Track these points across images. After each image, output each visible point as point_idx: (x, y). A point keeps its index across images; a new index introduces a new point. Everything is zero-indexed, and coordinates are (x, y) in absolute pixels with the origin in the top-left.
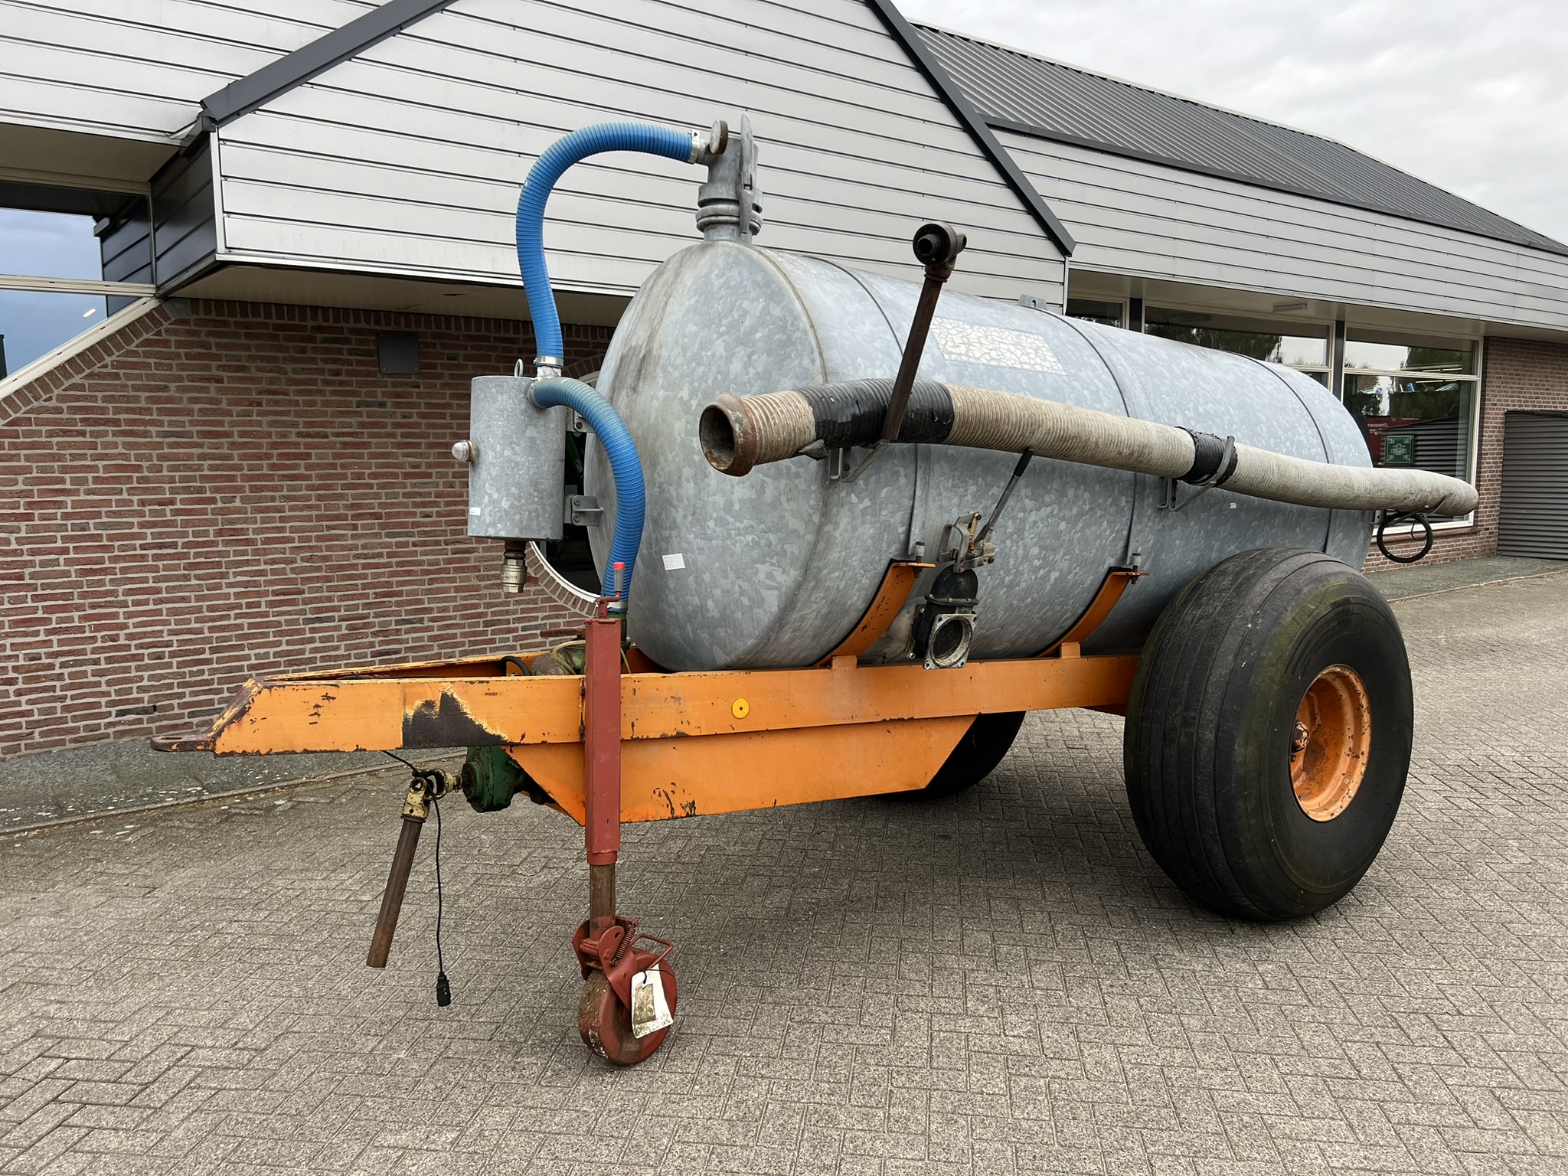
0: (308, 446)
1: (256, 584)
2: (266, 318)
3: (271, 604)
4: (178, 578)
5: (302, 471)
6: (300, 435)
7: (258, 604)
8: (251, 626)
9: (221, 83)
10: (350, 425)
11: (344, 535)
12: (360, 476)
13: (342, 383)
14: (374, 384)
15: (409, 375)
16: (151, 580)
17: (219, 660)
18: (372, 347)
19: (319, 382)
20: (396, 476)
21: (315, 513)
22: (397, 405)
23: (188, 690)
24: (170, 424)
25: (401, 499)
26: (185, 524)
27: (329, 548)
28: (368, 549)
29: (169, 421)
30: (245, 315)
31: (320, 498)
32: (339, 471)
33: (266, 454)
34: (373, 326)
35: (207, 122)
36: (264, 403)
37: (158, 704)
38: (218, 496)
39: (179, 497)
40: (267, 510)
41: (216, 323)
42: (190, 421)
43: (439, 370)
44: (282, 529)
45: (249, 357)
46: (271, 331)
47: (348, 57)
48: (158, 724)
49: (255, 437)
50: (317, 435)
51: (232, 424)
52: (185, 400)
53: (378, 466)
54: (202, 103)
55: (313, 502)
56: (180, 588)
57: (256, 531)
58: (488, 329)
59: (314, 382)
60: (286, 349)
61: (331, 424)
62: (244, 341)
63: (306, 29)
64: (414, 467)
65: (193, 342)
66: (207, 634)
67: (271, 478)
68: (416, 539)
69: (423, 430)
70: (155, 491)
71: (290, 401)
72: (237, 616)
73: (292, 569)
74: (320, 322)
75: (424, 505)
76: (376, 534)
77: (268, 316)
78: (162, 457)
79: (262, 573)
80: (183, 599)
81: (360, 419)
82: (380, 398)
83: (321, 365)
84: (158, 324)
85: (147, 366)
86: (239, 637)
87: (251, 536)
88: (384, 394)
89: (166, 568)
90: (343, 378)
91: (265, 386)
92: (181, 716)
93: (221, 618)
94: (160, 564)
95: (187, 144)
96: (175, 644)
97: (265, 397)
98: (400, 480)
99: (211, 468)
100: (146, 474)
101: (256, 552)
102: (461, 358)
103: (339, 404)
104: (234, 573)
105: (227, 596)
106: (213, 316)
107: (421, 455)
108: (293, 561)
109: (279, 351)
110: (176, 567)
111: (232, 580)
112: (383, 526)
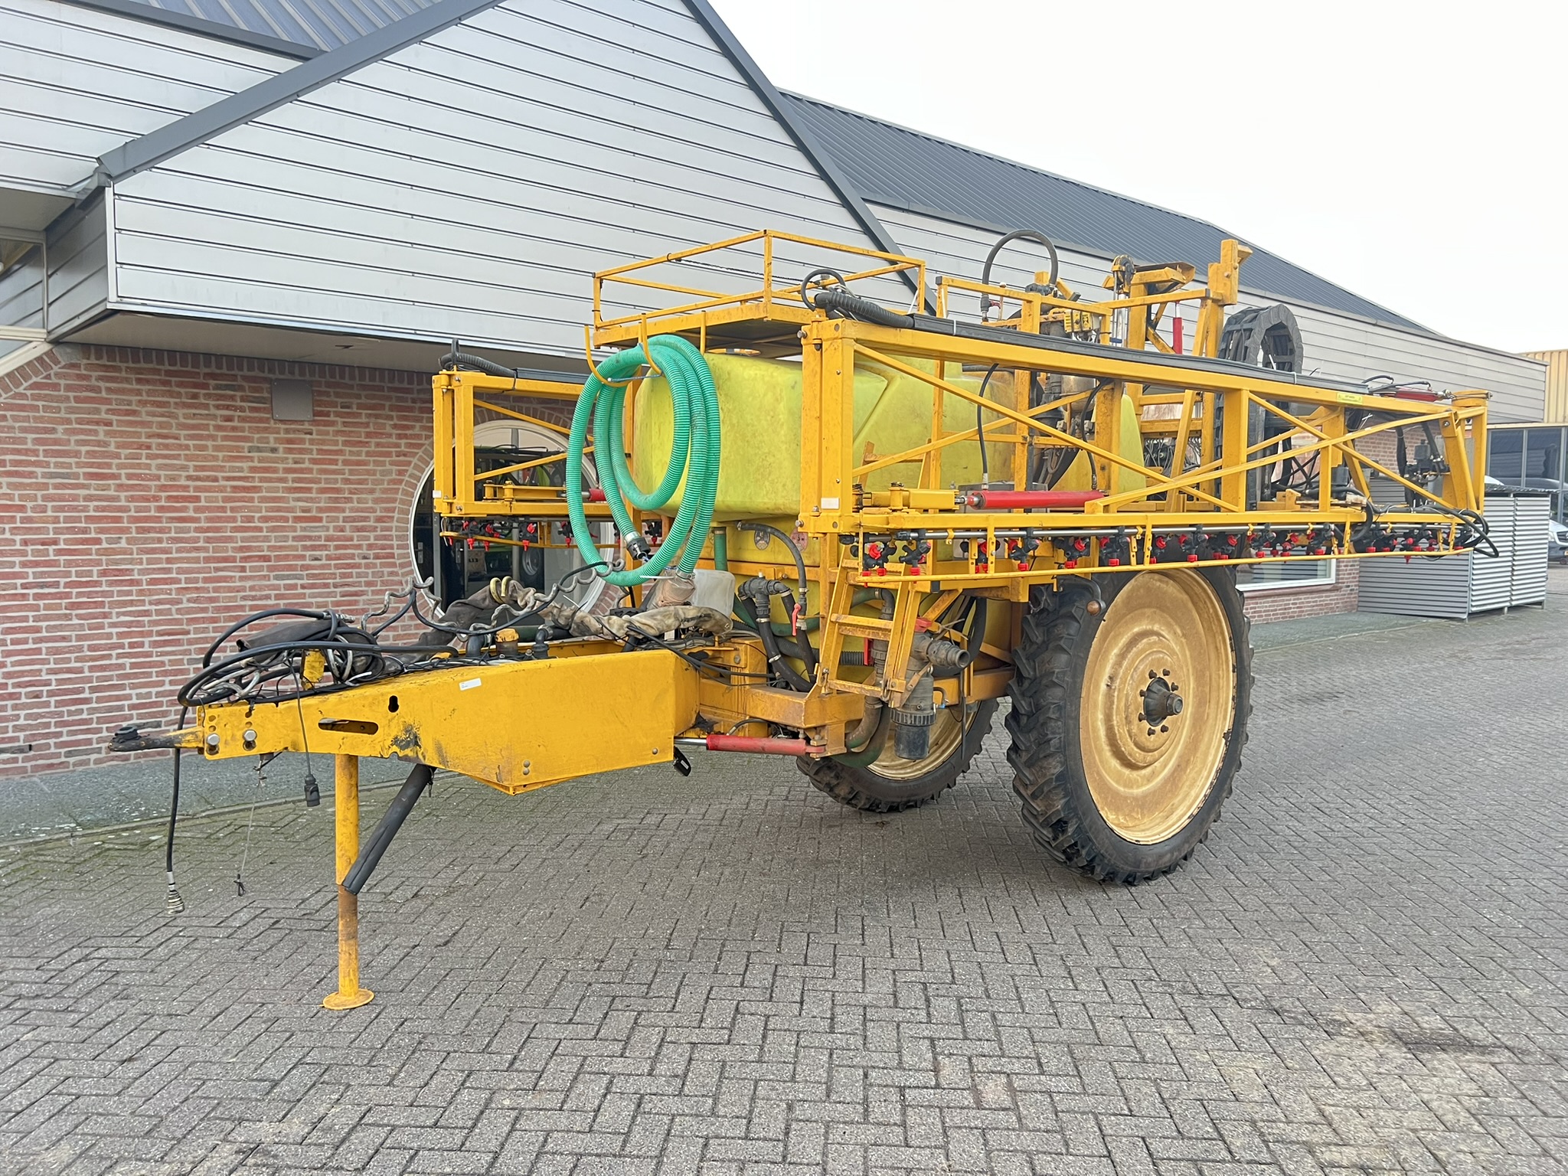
0: (197, 489)
1: (140, 624)
2: (158, 364)
3: (155, 644)
4: (59, 617)
5: (192, 514)
6: (189, 478)
7: (142, 645)
8: (133, 666)
9: (121, 141)
10: (241, 470)
11: (231, 577)
12: (250, 519)
13: (234, 429)
14: (266, 429)
15: (302, 422)
16: (31, 619)
17: (99, 700)
18: (266, 395)
19: (211, 428)
20: (286, 520)
21: (202, 555)
22: (290, 451)
23: (65, 730)
24: (57, 465)
25: (290, 543)
26: (69, 563)
27: (216, 590)
28: (254, 590)
29: (55, 463)
30: (136, 360)
31: (208, 540)
32: (229, 514)
33: (154, 497)
34: (266, 375)
35: (104, 178)
36: (154, 446)
37: (33, 744)
38: (103, 536)
39: (63, 537)
40: (153, 551)
41: (106, 368)
42: (77, 463)
43: (332, 418)
44: (168, 571)
45: (140, 401)
46: (163, 378)
47: (245, 120)
48: (33, 763)
49: (143, 480)
50: (208, 479)
51: (120, 466)
52: (72, 442)
53: (268, 510)
54: (98, 159)
55: (201, 544)
56: (60, 628)
57: (141, 572)
58: (382, 380)
59: (206, 427)
60: (179, 395)
61: (221, 469)
62: (135, 386)
63: (205, 92)
64: (304, 511)
65: (82, 386)
66: (87, 674)
67: (158, 519)
68: (305, 581)
69: (315, 475)
70: (38, 530)
71: (181, 445)
72: (119, 656)
73: (177, 610)
74: (214, 369)
75: (314, 548)
76: (265, 576)
77: (160, 362)
78: (45, 498)
79: (147, 613)
80: (64, 639)
81: (251, 464)
82: (272, 444)
83: (213, 411)
84: (47, 367)
85: (36, 408)
86: (120, 677)
87: (136, 577)
88: (276, 439)
89: (47, 607)
90: (236, 423)
91: (155, 430)
92: (58, 755)
93: (103, 657)
94: (41, 603)
95: (84, 197)
96: (54, 683)
97: (154, 441)
98: (290, 524)
99: (97, 509)
100: (30, 514)
101: (141, 592)
102: (355, 406)
103: (231, 449)
104: (117, 613)
105: (109, 636)
106: (104, 361)
107: (312, 500)
108: (179, 602)
109: (172, 397)
110: (58, 607)
111: (115, 620)
112: (271, 569)
